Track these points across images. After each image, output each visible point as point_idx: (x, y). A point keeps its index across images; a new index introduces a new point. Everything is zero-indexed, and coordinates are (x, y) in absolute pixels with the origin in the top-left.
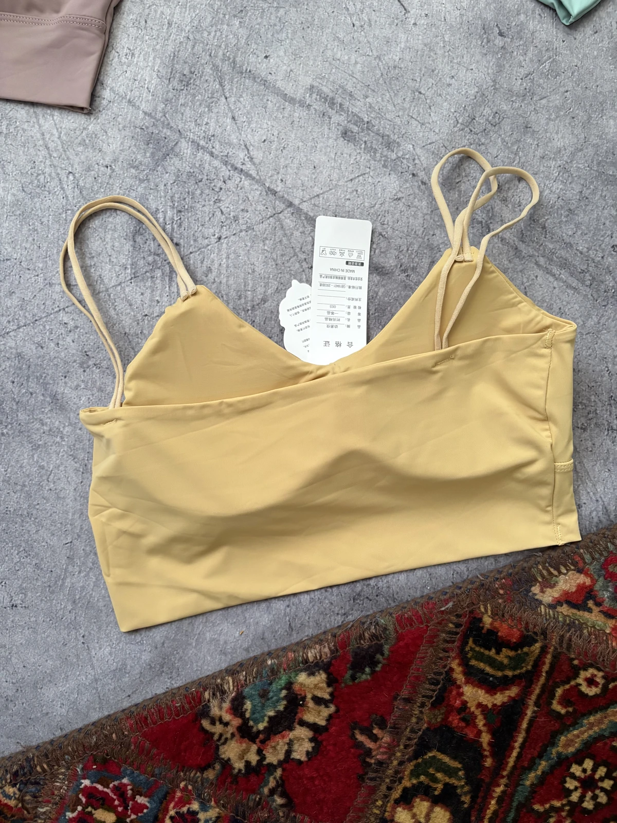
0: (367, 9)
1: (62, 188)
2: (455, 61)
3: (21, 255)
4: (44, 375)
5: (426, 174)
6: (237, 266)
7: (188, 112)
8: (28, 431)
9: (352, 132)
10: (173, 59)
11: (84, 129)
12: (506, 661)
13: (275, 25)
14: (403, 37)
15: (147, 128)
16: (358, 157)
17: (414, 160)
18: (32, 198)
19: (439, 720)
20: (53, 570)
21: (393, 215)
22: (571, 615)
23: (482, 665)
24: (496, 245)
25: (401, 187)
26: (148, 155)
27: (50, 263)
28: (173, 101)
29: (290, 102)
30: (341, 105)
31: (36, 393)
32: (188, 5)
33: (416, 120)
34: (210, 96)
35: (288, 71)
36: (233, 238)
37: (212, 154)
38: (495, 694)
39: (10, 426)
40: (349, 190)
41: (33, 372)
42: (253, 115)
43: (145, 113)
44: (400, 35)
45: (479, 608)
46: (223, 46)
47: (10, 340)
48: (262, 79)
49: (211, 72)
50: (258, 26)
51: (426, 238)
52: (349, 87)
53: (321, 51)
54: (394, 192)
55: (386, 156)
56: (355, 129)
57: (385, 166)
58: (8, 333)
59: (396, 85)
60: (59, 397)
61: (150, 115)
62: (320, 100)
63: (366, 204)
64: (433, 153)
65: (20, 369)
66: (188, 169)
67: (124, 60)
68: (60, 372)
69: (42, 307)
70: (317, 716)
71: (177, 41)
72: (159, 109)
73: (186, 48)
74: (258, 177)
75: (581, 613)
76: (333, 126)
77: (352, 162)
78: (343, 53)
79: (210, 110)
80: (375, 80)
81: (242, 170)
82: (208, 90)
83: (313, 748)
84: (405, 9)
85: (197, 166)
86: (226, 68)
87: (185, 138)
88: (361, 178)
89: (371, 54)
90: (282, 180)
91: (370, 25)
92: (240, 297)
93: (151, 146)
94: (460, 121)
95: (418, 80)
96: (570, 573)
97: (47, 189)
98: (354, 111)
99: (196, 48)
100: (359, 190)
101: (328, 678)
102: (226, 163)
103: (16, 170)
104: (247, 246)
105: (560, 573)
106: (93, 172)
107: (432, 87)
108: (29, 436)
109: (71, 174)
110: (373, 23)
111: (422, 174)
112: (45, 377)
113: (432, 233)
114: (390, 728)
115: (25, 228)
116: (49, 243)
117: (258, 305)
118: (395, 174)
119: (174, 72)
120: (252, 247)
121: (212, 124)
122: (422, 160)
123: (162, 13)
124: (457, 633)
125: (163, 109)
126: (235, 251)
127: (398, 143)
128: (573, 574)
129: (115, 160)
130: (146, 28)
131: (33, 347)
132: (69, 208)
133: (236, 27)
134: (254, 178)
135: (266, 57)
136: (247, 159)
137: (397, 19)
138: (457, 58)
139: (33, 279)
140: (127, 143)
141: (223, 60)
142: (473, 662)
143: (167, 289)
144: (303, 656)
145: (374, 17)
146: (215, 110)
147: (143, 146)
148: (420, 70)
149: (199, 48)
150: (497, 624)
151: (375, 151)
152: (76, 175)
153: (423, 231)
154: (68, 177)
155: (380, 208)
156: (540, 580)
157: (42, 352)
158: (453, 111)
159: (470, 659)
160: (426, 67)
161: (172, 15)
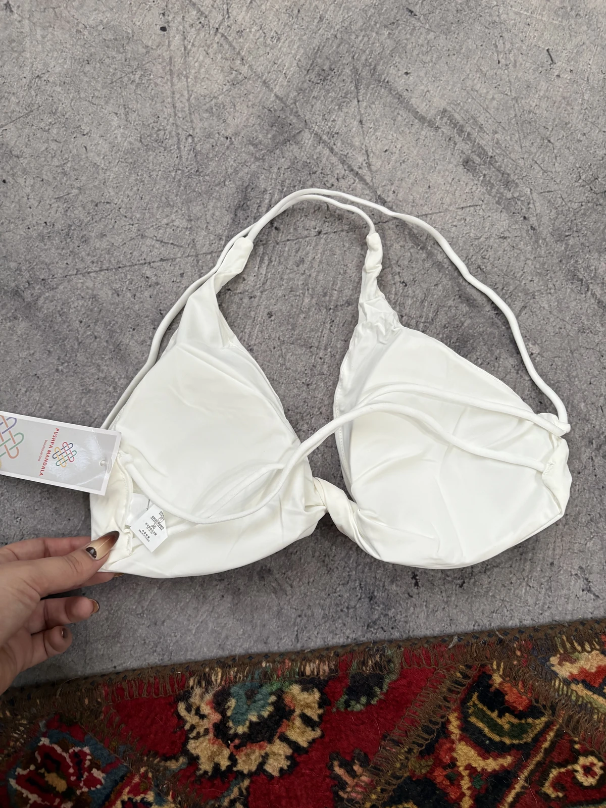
0: (515, 51)
1: (179, 148)
2: (590, 120)
3: (122, 201)
4: (113, 323)
5: (537, 220)
6: (330, 263)
7: (318, 105)
8: (83, 374)
9: (474, 163)
10: (317, 53)
11: (214, 97)
12: (506, 727)
13: (422, 46)
14: (543, 85)
15: (275, 111)
16: (474, 188)
17: (529, 204)
18: (147, 150)
19: (423, 771)
20: (71, 518)
21: (496, 251)
22: (584, 696)
23: (480, 725)
24: (592, 306)
25: (509, 227)
26: (270, 136)
27: (147, 215)
28: (307, 91)
29: (420, 120)
30: (469, 134)
31: (100, 337)
32: (344, 5)
33: (539, 166)
34: (343, 95)
35: (425, 90)
36: (332, 235)
37: (332, 150)
38: (488, 759)
39: (66, 364)
40: (458, 217)
41: (103, 317)
42: (381, 123)
43: (277, 97)
44: (542, 83)
45: (492, 664)
46: (367, 52)
47: (89, 281)
48: (398, 93)
49: (350, 73)
50: (405, 41)
51: (524, 282)
52: (481, 120)
53: (462, 78)
54: (502, 230)
55: (502, 194)
56: (477, 160)
57: (498, 203)
58: (89, 273)
59: (527, 129)
60: (122, 348)
61: (281, 99)
62: (450, 125)
63: (472, 235)
64: (549, 201)
65: (91, 310)
66: (305, 159)
67: (269, 41)
68: (130, 323)
69: (129, 256)
70: (301, 735)
71: (325, 37)
72: (292, 95)
73: (331, 45)
74: (371, 184)
75: (595, 696)
76: (456, 153)
77: (467, 191)
78: (483, 86)
79: (340, 109)
80: (508, 119)
81: (357, 173)
82: (343, 90)
83: (288, 766)
84: (552, 60)
85: (315, 157)
86: (365, 73)
87: (310, 129)
88: (472, 208)
89: (509, 94)
90: (394, 192)
91: (515, 66)
92: (325, 295)
93: (275, 128)
94: (583, 177)
95: (550, 129)
96: (594, 652)
97: (163, 145)
98: (480, 143)
99: (341, 47)
100: (468, 220)
101: (320, 698)
102: (343, 162)
103: (139, 120)
104: (344, 246)
105: (584, 650)
106: (212, 140)
107: (562, 139)
108: (82, 379)
109: (190, 138)
110: (518, 64)
111: (533, 220)
112: (114, 325)
113: (530, 279)
114: (372, 767)
115: (133, 177)
116: (153, 197)
117: (341, 306)
118: (507, 213)
119: (314, 64)
120: (349, 248)
121: (339, 122)
122: (536, 205)
123: (317, 7)
124: (462, 685)
125: (295, 97)
126: (332, 248)
127: (516, 184)
128: (597, 654)
129: (236, 134)
130: (297, 17)
131: (110, 293)
132: (180, 168)
133: (384, 37)
134: (367, 184)
135: (407, 73)
136: (364, 164)
137: (542, 67)
138: (592, 117)
139: (127, 227)
140: (252, 121)
141: (364, 66)
142: (473, 720)
143: (256, 269)
144: (300, 668)
145: (520, 59)
146: (345, 110)
147: (266, 127)
148: (554, 120)
149: (344, 48)
150: (507, 687)
151: (492, 186)
152: (196, 139)
153: (522, 275)
154: (186, 139)
155: (484, 242)
156: (562, 652)
157: (117, 300)
158: (577, 166)
159: (471, 715)
160: (560, 119)
161: (326, 11)
